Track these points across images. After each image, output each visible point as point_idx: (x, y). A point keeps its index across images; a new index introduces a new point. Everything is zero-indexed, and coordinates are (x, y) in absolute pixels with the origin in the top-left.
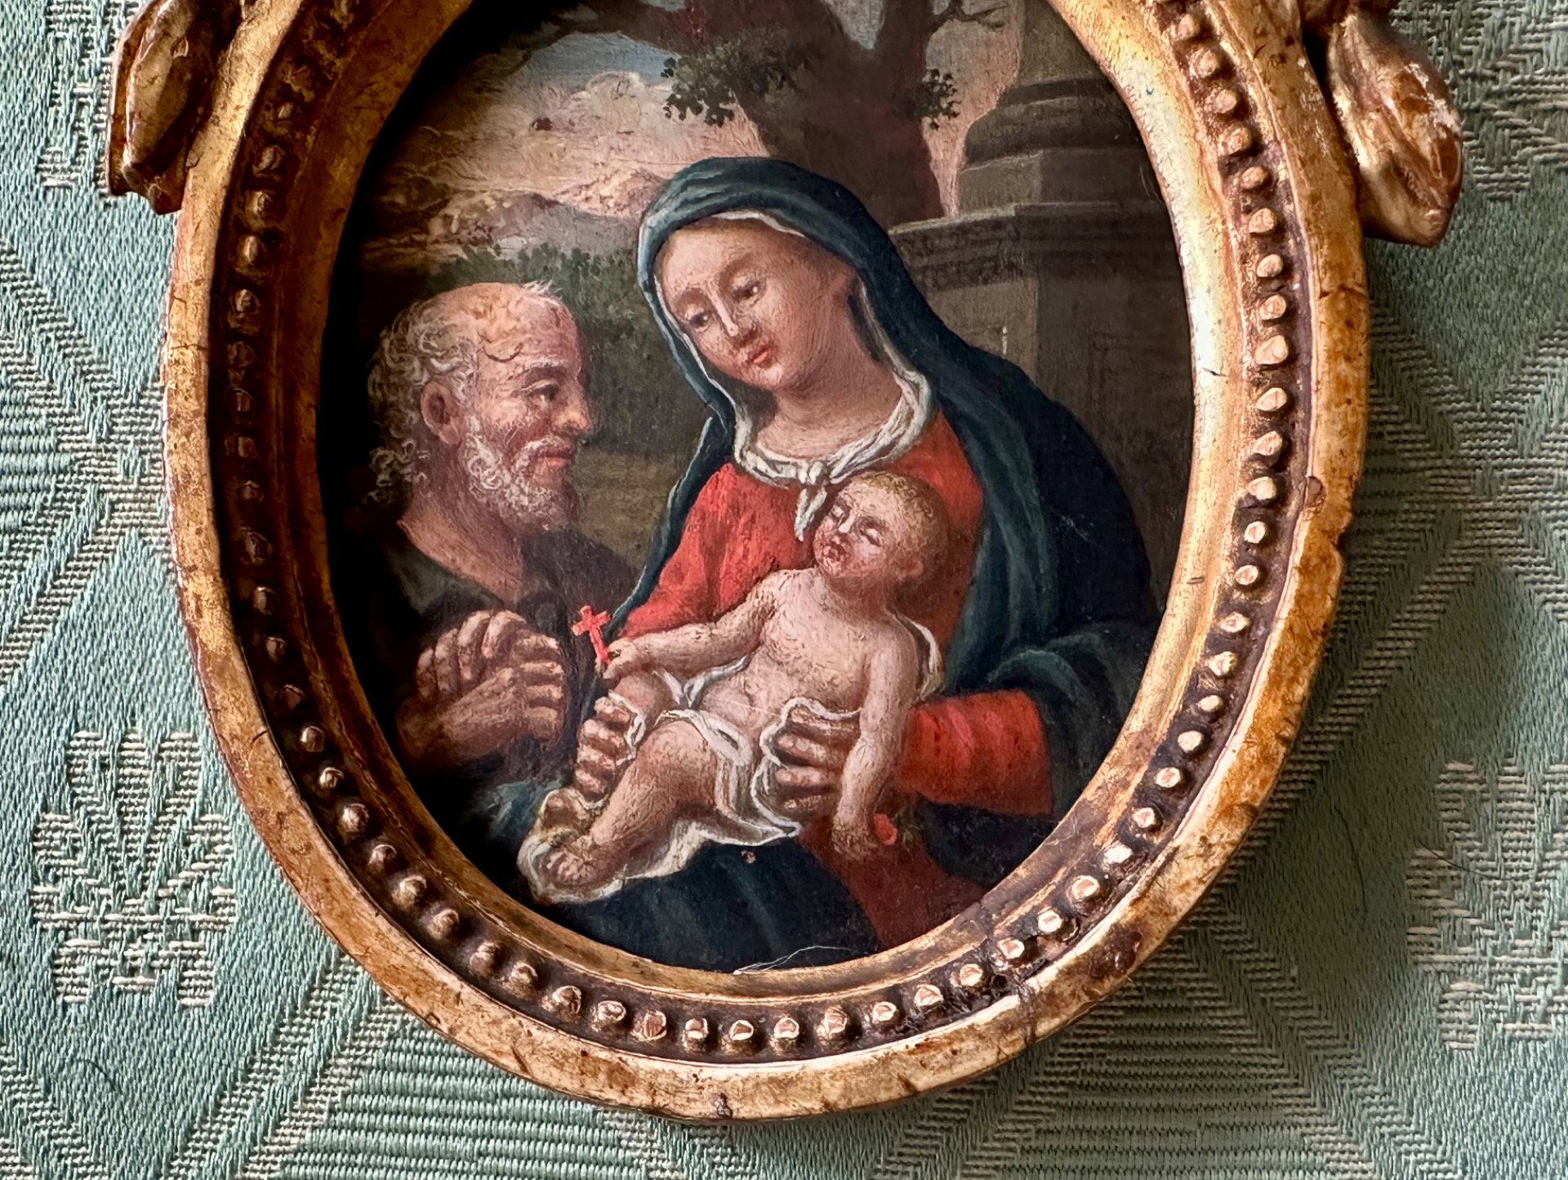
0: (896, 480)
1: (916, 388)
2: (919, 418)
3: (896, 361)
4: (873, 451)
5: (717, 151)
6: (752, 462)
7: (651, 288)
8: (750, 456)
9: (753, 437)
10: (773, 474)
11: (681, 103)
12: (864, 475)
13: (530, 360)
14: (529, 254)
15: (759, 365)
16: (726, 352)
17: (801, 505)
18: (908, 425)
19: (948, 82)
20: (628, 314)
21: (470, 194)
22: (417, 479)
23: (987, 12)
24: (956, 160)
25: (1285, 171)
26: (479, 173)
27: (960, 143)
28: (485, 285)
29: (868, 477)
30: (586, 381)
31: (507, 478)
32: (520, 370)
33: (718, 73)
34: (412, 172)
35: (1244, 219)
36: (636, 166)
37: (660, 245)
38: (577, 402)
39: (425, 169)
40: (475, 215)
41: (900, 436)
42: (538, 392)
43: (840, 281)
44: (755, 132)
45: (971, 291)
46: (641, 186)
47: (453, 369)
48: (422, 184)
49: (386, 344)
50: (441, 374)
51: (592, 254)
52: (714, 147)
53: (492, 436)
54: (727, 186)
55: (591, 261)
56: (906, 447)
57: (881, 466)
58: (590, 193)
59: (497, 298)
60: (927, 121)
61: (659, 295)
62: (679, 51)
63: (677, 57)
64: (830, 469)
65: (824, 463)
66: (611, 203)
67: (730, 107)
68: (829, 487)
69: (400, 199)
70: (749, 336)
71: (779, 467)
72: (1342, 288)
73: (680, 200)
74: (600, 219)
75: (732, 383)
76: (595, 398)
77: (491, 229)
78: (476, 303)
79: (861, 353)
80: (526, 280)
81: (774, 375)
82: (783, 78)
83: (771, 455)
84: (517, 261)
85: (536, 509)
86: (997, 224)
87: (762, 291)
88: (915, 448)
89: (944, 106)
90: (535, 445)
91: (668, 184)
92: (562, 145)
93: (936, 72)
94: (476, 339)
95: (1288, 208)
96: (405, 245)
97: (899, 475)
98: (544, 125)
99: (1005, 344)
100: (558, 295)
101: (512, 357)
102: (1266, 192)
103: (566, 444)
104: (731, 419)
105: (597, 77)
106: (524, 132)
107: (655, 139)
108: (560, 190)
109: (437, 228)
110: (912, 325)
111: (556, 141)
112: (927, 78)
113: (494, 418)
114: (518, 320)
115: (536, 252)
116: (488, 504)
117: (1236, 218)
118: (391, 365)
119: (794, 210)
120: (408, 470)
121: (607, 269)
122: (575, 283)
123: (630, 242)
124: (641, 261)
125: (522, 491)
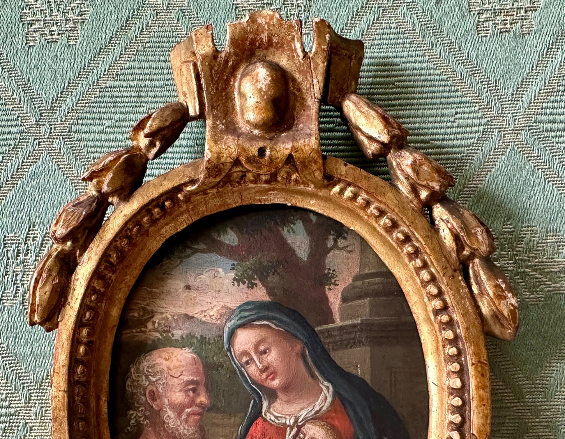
0: (322, 423)
1: (328, 388)
2: (329, 400)
3: (320, 378)
4: (313, 412)
5: (251, 298)
6: (269, 417)
7: (229, 350)
8: (268, 414)
9: (269, 407)
10: (277, 421)
11: (238, 280)
12: (310, 422)
13: (186, 378)
14: (184, 336)
15: (270, 379)
16: (257, 375)
17: (288, 433)
18: (326, 401)
19: (334, 273)
20: (221, 360)
21: (162, 313)
22: (145, 423)
23: (347, 247)
24: (338, 302)
25: (457, 317)
26: (165, 305)
27: (340, 295)
28: (168, 348)
29: (312, 422)
30: (207, 386)
31: (179, 423)
32: (182, 381)
33: (251, 269)
34: (140, 304)
35: (443, 332)
36: (222, 304)
37: (232, 334)
38: (204, 394)
39: (145, 303)
40: (164, 322)
41: (323, 407)
42: (189, 390)
43: (299, 347)
44: (265, 291)
45: (346, 351)
46: (224, 311)
47: (157, 381)
48: (144, 309)
49: (132, 370)
50: (154, 382)
51: (207, 337)
52: (250, 297)
53: (173, 407)
54: (256, 312)
55: (207, 340)
56: (325, 411)
57: (317, 418)
58: (206, 314)
59: (173, 353)
60: (327, 287)
61: (232, 353)
62: (237, 261)
63: (236, 263)
64: (298, 419)
65: (296, 417)
66: (214, 317)
67: (256, 282)
68: (298, 426)
69: (136, 315)
70: (266, 369)
71: (279, 419)
72: (479, 362)
73: (239, 316)
74: (209, 323)
75: (261, 387)
76: (210, 392)
77: (170, 327)
78: (165, 355)
79: (307, 375)
80: (184, 347)
81: (276, 383)
82: (275, 271)
83: (276, 414)
84: (180, 339)
85: (190, 435)
86: (354, 326)
87: (270, 351)
88: (328, 411)
89: (333, 281)
90: (188, 410)
91: (235, 310)
92: (195, 295)
93: (329, 269)
94: (166, 369)
95: (458, 331)
96: (139, 332)
97: (323, 421)
98: (188, 287)
99: (359, 371)
100: (195, 352)
101: (179, 376)
102: (450, 324)
103: (200, 410)
104: (261, 401)
105: (207, 270)
106: (181, 290)
107: (228, 293)
108: (195, 312)
109: (150, 326)
110: (325, 364)
111: (193, 294)
112: (326, 271)
113: (173, 400)
114: (181, 362)
115: (187, 336)
116: (172, 433)
117: (440, 332)
118: (134, 378)
119: (281, 321)
120: (142, 419)
121: (213, 343)
122: (201, 348)
123: (221, 333)
124: (225, 340)
125: (184, 428)
